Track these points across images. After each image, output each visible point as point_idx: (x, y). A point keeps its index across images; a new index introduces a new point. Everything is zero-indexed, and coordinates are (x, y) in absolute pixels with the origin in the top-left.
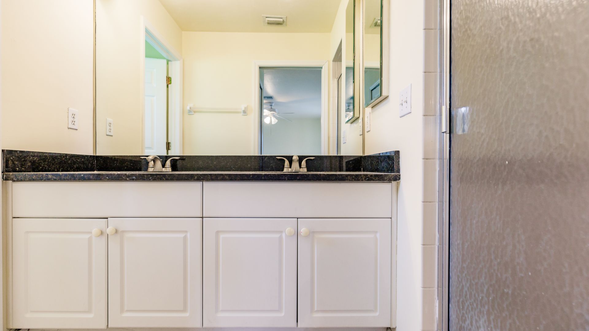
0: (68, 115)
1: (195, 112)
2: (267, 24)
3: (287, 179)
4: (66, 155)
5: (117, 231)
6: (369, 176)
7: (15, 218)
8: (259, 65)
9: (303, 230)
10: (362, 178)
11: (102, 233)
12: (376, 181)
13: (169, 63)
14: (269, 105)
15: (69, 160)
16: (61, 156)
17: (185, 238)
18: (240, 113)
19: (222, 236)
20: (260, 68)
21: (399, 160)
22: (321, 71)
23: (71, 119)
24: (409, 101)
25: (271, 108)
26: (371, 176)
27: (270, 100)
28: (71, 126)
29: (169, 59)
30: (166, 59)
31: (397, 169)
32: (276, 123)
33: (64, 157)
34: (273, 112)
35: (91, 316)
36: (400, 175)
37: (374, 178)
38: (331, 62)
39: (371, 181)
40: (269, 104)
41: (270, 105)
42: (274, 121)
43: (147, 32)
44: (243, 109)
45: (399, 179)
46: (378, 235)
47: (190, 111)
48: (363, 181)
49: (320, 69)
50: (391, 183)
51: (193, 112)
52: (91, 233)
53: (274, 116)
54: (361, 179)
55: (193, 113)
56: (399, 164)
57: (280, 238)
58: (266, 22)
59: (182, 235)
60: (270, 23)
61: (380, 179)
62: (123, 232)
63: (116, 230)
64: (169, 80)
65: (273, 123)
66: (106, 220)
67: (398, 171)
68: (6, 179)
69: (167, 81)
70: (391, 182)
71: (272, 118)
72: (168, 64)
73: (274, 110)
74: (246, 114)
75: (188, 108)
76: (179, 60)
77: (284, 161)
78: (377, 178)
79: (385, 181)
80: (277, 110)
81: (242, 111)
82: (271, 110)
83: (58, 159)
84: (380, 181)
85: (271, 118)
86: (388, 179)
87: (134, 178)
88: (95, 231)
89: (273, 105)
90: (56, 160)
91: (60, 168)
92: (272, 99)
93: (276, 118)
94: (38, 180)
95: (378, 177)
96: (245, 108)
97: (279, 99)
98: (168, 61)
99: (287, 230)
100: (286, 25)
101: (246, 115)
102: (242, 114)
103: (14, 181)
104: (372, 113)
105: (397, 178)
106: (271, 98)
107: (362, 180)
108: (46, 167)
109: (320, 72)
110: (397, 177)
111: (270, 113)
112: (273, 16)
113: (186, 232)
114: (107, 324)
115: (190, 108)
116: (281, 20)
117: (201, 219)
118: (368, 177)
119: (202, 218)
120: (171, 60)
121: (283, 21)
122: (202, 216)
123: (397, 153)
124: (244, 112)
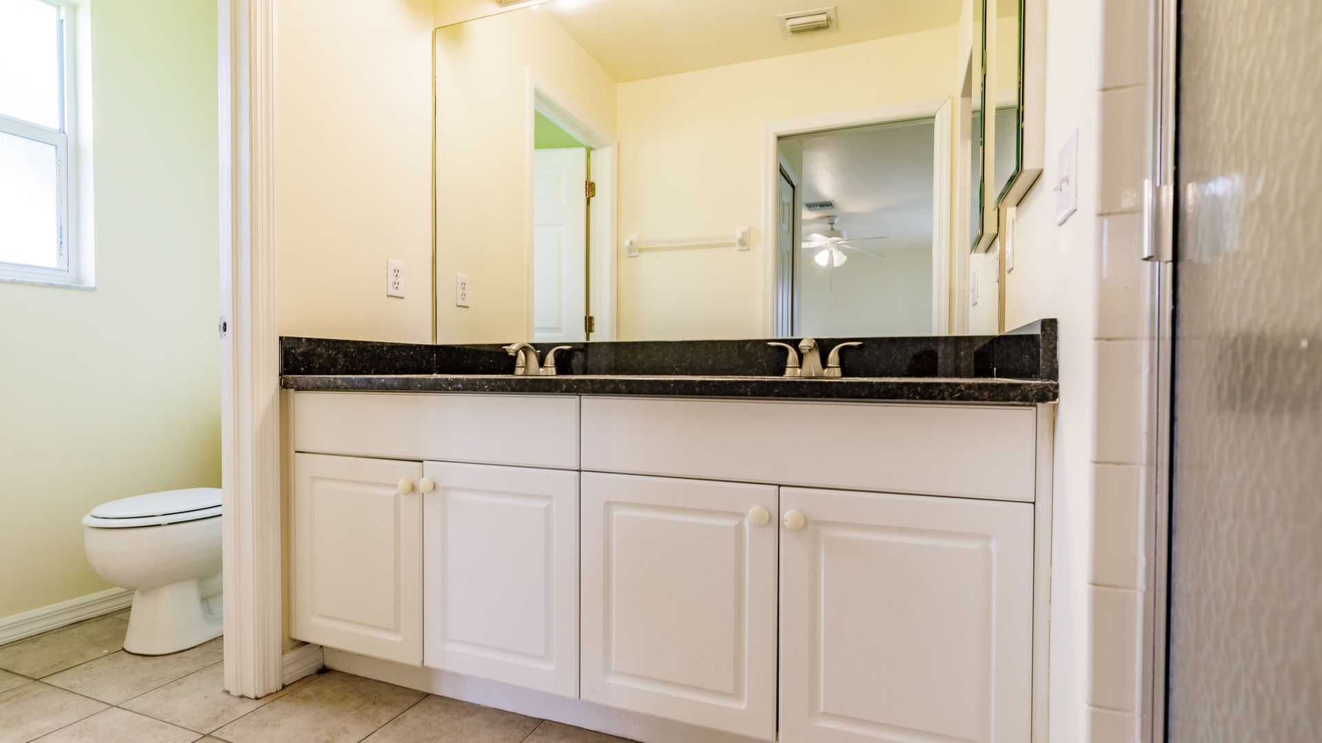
0: (387, 272)
1: (640, 250)
2: (790, 34)
3: (749, 393)
4: (382, 344)
5: (435, 487)
6: (963, 388)
7: (299, 452)
8: (775, 133)
9: (788, 515)
10: (941, 391)
11: (413, 488)
12: (983, 400)
13: (592, 153)
14: (827, 222)
15: (387, 353)
16: (374, 346)
17: (548, 511)
18: (732, 245)
19: (617, 513)
20: (779, 138)
21: (1056, 345)
22: (933, 125)
23: (392, 279)
24: (1072, 179)
25: (832, 229)
26: (969, 386)
27: (827, 212)
28: (392, 292)
29: (592, 145)
30: (585, 146)
31: (1048, 370)
32: (844, 262)
33: (378, 349)
34: (837, 239)
35: (398, 638)
36: (1057, 387)
37: (977, 394)
38: (959, 99)
39: (969, 400)
40: (826, 220)
41: (830, 222)
42: (839, 259)
43: (539, 96)
44: (739, 236)
45: (1056, 396)
46: (993, 546)
47: (630, 250)
48: (946, 401)
49: (930, 121)
50: (1034, 409)
51: (637, 251)
52: (395, 486)
53: (839, 248)
54: (939, 394)
55: (637, 253)
56: (1055, 356)
57: (739, 530)
58: (789, 29)
59: (542, 504)
60: (797, 31)
61: (996, 397)
62: (447, 488)
63: (434, 484)
64: (590, 188)
65: (836, 264)
66: (420, 463)
67: (1053, 374)
68: (284, 386)
69: (586, 191)
70: (1035, 406)
71: (834, 251)
72: (588, 156)
73: (838, 234)
74: (747, 248)
75: (627, 243)
76: (610, 146)
77: (786, 351)
78: (986, 394)
79: (1009, 400)
80: (845, 233)
81: (738, 243)
82: (832, 233)
83: (369, 351)
84: (995, 401)
85: (831, 252)
86: (1019, 397)
87: (460, 386)
88: (403, 483)
89: (836, 221)
90: (365, 354)
91: (371, 368)
92: (830, 207)
93: (844, 251)
94: (324, 388)
95: (990, 392)
96: (744, 234)
97: (850, 206)
98: (589, 151)
99: (751, 511)
100: (838, 28)
101: (748, 250)
102: (737, 247)
103: (298, 389)
104: (1016, 221)
105: (1049, 394)
106: (827, 205)
107: (943, 399)
108: (348, 366)
109: (931, 127)
110: (1050, 391)
111: (828, 242)
112: (804, 12)
113: (550, 498)
114: (421, 660)
115: (631, 243)
116: (824, 17)
117: (577, 473)
118: (960, 391)
119: (580, 471)
120: (594, 147)
121: (829, 19)
122: (578, 468)
123: (1050, 326)
124: (743, 242)
